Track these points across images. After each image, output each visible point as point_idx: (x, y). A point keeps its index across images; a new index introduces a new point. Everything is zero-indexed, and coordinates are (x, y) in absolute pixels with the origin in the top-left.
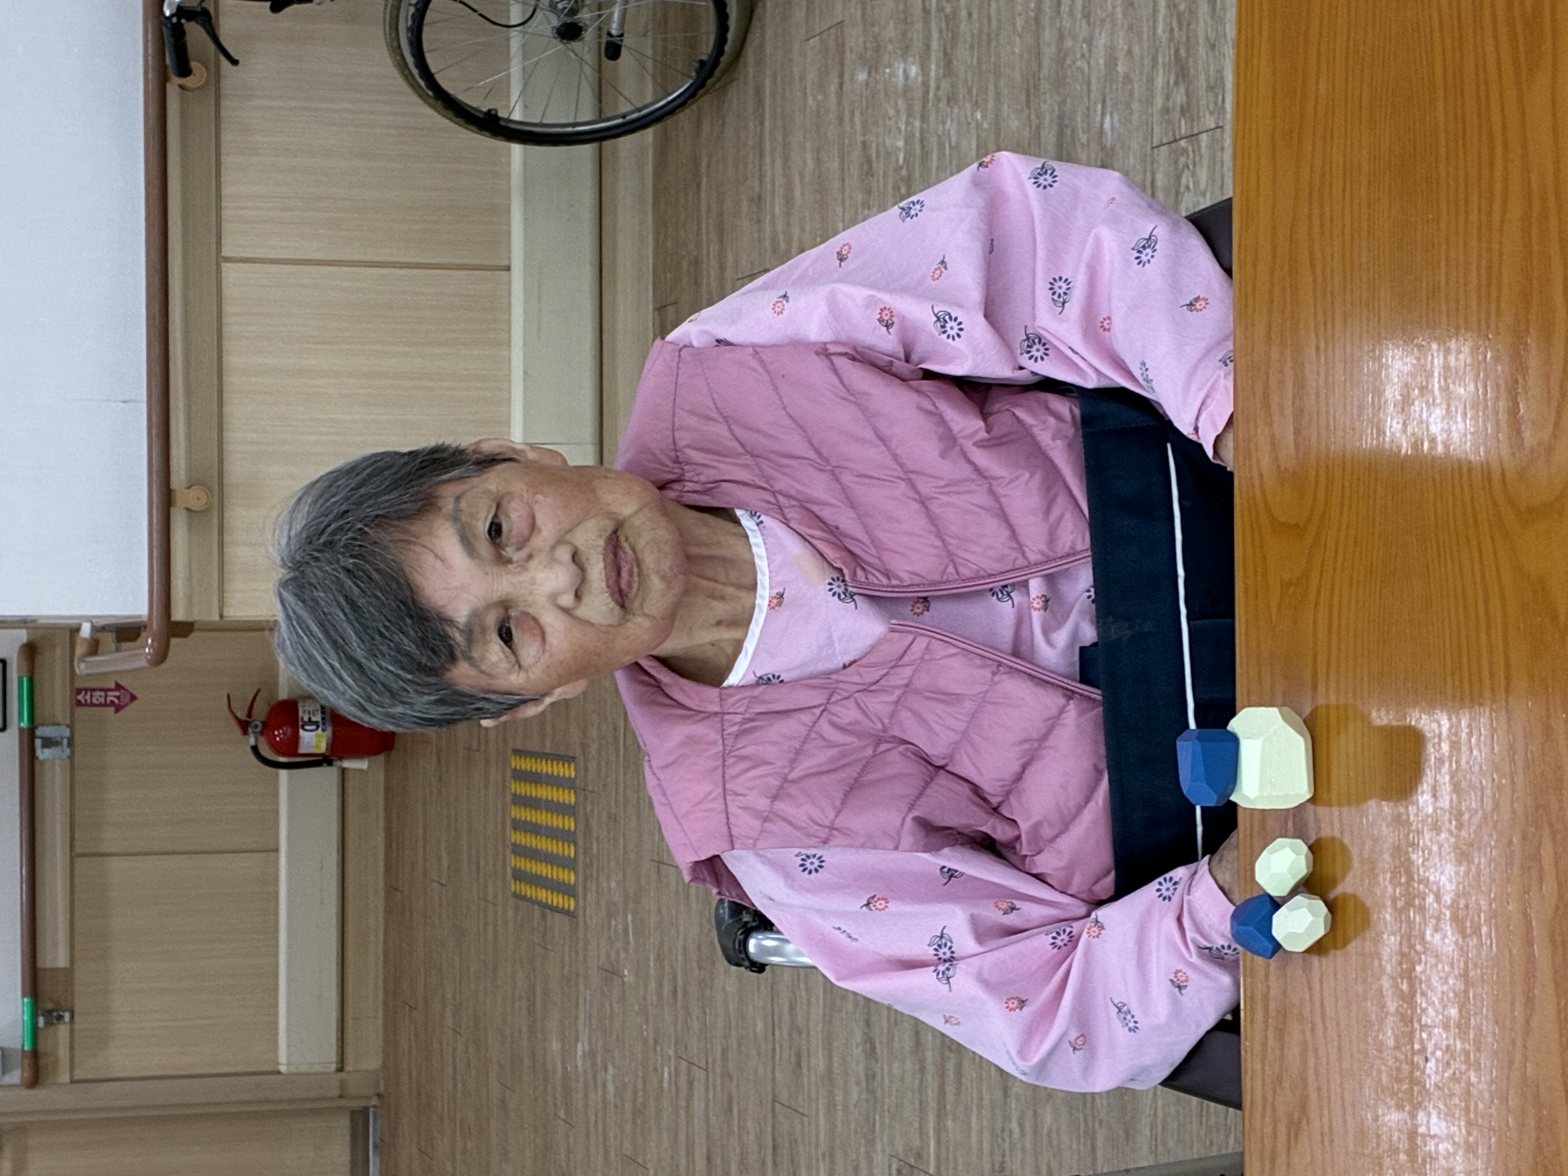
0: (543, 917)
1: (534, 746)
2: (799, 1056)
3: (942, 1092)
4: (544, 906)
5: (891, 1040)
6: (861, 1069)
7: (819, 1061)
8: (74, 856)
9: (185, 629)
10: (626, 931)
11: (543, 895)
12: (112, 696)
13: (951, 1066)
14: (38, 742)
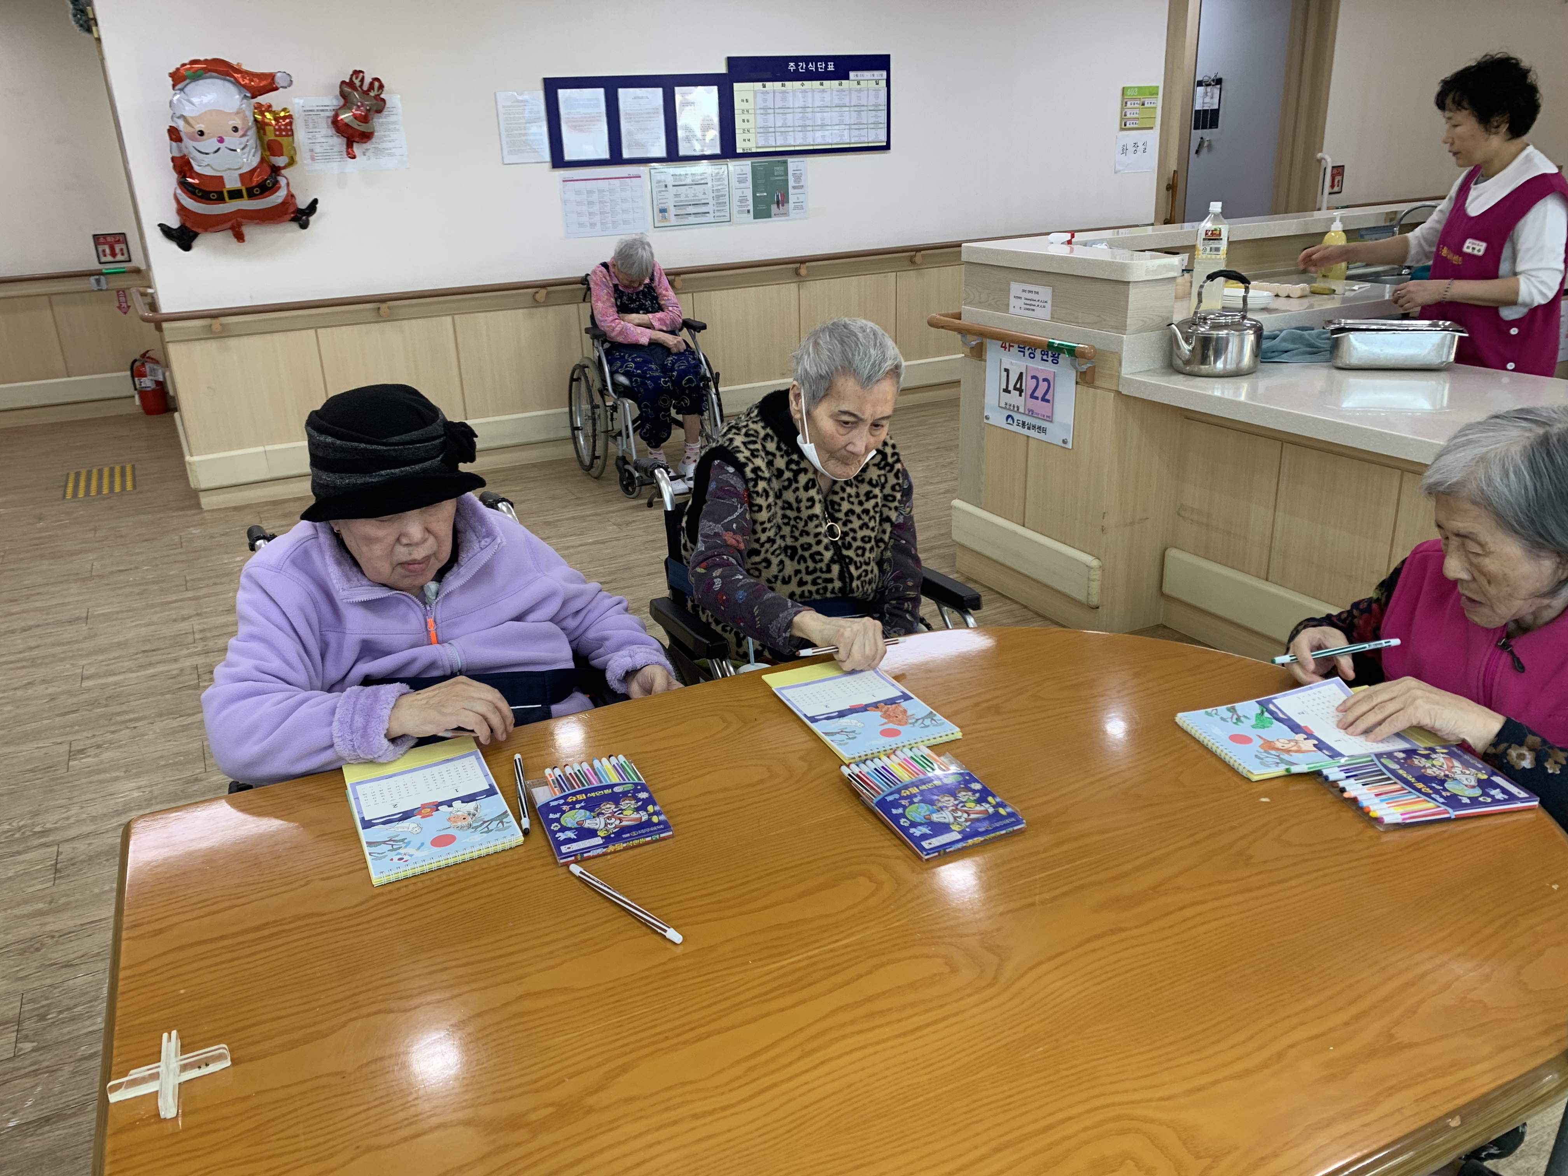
0: (60, 487)
1: (137, 472)
2: (15, 601)
3: (11, 662)
4: (66, 486)
5: (32, 637)
6: (14, 627)
7: (16, 609)
8: (49, 295)
9: (159, 328)
10: (61, 521)
11: (70, 485)
12: (124, 305)
13: (24, 664)
14: (97, 277)
